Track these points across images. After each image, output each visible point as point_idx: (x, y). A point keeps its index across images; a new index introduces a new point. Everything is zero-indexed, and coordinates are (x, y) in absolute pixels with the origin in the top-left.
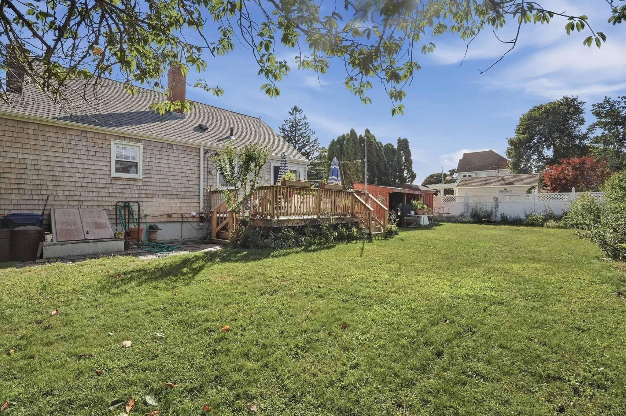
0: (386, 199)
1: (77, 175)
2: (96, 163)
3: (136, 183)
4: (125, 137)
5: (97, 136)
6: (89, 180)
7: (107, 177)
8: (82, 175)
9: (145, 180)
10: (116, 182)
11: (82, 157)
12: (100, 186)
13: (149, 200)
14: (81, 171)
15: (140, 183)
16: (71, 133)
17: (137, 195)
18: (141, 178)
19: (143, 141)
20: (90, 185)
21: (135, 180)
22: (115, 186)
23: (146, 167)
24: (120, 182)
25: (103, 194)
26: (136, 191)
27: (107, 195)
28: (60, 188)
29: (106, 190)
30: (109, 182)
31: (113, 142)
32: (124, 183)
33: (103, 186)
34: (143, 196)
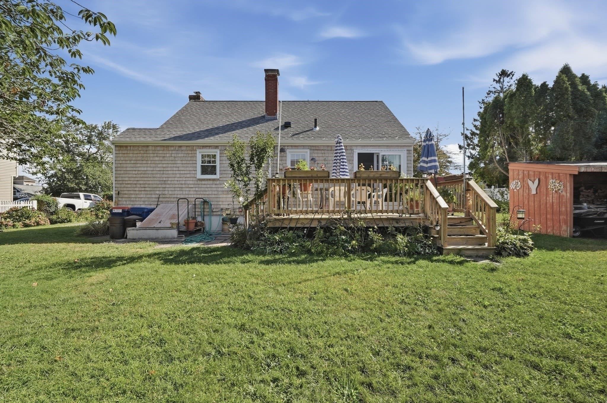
0: (565, 186)
1: (176, 179)
2: (187, 169)
3: (215, 182)
4: (206, 146)
5: (188, 148)
6: (183, 182)
7: (194, 179)
8: (179, 179)
9: (221, 179)
10: (200, 182)
11: (179, 165)
12: (190, 186)
13: (225, 196)
14: (178, 176)
15: (218, 182)
16: (172, 149)
17: (216, 193)
18: (219, 178)
19: (220, 147)
20: (184, 186)
21: (214, 180)
22: (200, 186)
23: (222, 169)
24: (203, 182)
25: (192, 193)
26: (215, 189)
27: (195, 193)
28: (166, 189)
29: (194, 189)
30: (196, 182)
31: (198, 151)
32: (206, 182)
33: (192, 186)
34: (220, 193)
